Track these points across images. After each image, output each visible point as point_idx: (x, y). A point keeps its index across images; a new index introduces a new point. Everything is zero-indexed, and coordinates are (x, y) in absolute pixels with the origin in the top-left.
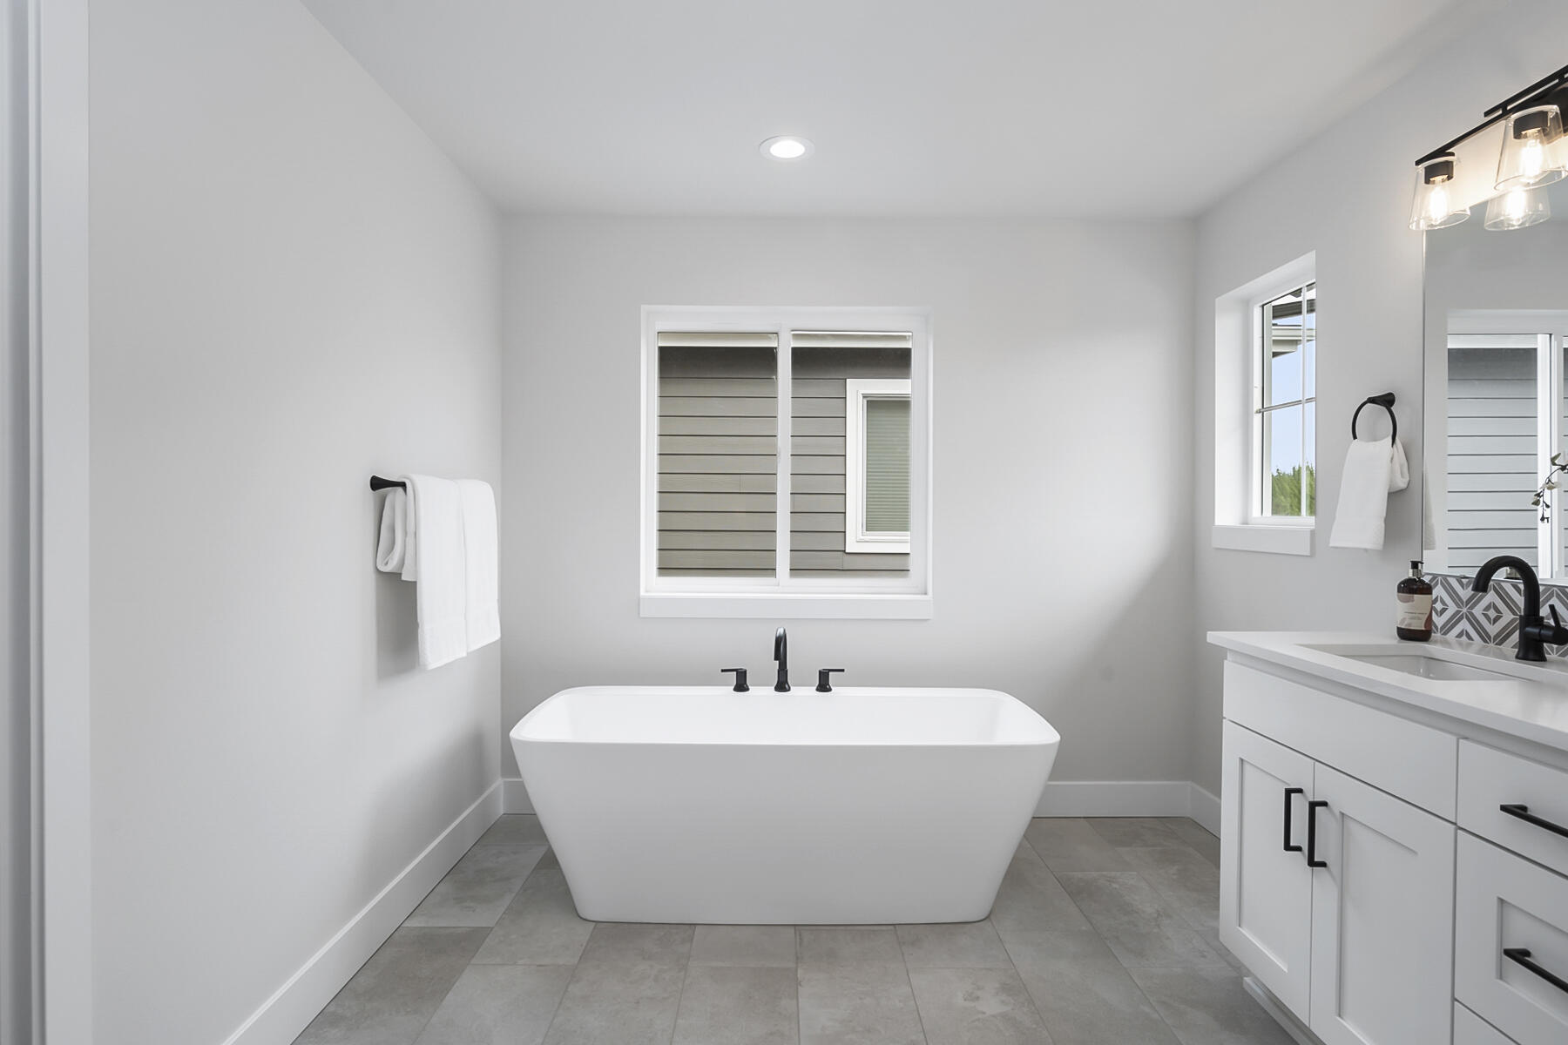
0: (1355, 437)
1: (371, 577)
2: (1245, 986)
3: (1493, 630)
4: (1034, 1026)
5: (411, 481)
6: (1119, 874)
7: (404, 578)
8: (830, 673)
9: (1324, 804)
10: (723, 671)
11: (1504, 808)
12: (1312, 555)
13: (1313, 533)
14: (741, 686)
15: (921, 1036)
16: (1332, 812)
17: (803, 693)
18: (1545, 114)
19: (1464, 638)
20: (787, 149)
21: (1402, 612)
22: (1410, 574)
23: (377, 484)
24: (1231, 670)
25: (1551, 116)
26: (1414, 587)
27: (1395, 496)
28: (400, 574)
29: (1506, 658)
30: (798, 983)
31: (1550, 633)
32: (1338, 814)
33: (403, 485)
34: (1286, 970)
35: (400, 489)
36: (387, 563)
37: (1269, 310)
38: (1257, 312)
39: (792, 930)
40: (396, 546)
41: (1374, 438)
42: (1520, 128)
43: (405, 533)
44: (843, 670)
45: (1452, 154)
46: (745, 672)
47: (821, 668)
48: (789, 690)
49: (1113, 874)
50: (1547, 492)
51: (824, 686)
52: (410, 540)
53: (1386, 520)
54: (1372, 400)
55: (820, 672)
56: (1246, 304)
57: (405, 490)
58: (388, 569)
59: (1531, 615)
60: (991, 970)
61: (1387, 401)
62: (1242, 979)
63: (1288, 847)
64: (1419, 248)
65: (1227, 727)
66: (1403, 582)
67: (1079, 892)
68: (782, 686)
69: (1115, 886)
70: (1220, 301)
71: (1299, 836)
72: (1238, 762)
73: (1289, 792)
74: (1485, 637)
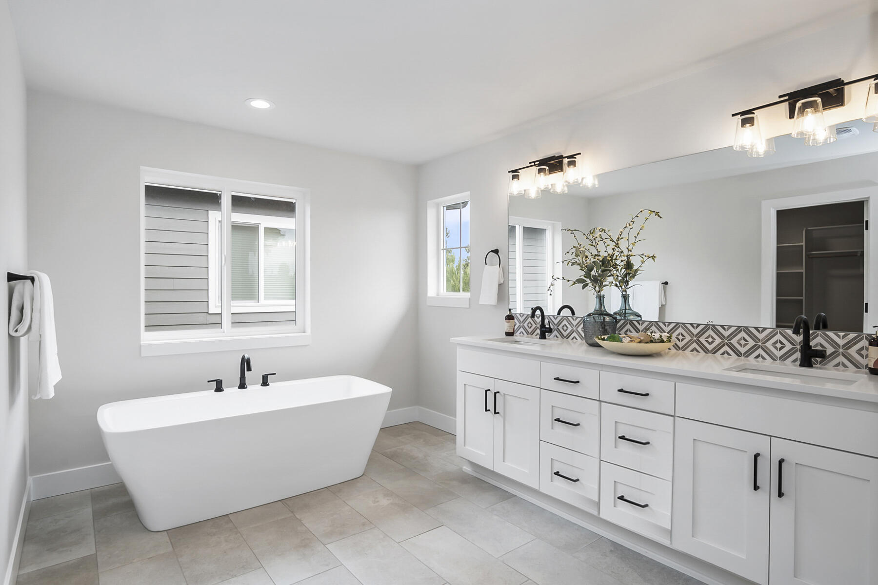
0: (486, 264)
2: (463, 470)
3: (530, 330)
4: (404, 503)
5: (37, 275)
6: (403, 447)
8: (269, 376)
9: (498, 392)
10: (209, 382)
11: (555, 379)
12: (469, 308)
13: (470, 299)
14: (219, 389)
15: (365, 520)
16: (501, 394)
17: (254, 388)
18: (545, 169)
19: (522, 334)
20: (260, 104)
21: (506, 326)
22: (509, 313)
23: (11, 278)
24: (460, 351)
25: (546, 170)
26: (510, 317)
27: (500, 285)
29: (536, 339)
30: (300, 520)
31: (548, 330)
32: (503, 395)
33: (32, 279)
34: (484, 454)
35: (29, 281)
36: (17, 330)
37: (445, 208)
38: (442, 208)
39: (280, 503)
40: (24, 319)
41: (492, 265)
42: (540, 171)
43: (32, 310)
44: (275, 374)
45: (519, 172)
46: (222, 381)
47: (264, 374)
48: (246, 388)
49: (401, 447)
50: (551, 287)
51: (265, 383)
53: (498, 295)
54: (492, 251)
55: (263, 376)
56: (438, 205)
57: (33, 282)
58: (18, 334)
59: (543, 325)
60: (376, 491)
61: (496, 251)
62: (462, 468)
63: (486, 410)
64: (506, 199)
65: (458, 373)
66: (507, 316)
67: (393, 456)
68: (242, 386)
69: (404, 451)
70: (430, 203)
71: (491, 406)
72: (463, 385)
73: (486, 391)
74: (528, 333)
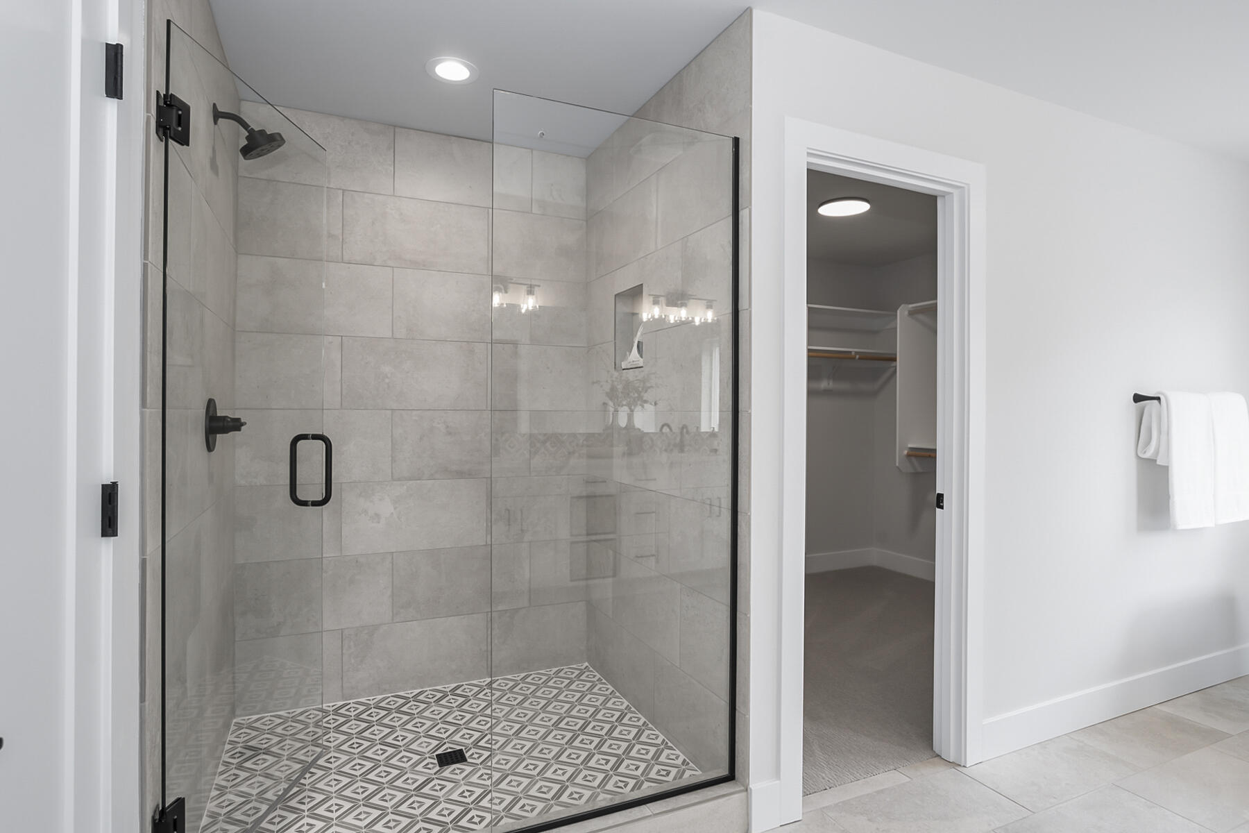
1: (1133, 462)
5: (1164, 396)
7: (1158, 463)
23: (1138, 398)
28: (1156, 461)
33: (1158, 399)
35: (1156, 401)
36: (1145, 452)
40: (1152, 441)
43: (1160, 432)
52: (1164, 437)
57: (1160, 402)
58: (1147, 455)
